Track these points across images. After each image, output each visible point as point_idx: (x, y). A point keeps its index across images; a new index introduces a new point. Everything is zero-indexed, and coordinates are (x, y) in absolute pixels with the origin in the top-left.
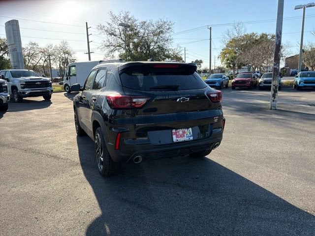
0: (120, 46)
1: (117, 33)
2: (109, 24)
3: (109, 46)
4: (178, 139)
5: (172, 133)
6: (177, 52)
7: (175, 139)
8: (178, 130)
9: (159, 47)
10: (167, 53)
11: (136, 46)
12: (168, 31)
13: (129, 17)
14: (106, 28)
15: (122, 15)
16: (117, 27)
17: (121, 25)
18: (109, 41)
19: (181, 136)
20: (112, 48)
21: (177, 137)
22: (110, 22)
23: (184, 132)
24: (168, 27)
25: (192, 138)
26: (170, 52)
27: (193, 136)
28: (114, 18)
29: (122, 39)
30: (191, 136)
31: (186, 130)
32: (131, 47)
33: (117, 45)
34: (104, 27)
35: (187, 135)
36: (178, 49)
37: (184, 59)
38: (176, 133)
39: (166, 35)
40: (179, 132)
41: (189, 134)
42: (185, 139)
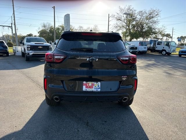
0: (123, 27)
1: (123, 19)
2: (118, 14)
3: (117, 27)
4: (87, 89)
5: (83, 84)
6: (162, 30)
7: (84, 88)
8: (88, 82)
9: (149, 27)
10: (154, 31)
11: (134, 26)
12: (156, 16)
13: (131, 9)
14: (116, 17)
15: (126, 8)
16: (122, 15)
17: (125, 14)
18: (117, 24)
19: (90, 87)
20: (119, 28)
21: (87, 87)
22: (119, 12)
23: (93, 85)
24: (156, 14)
25: (99, 90)
26: (156, 30)
27: (101, 88)
28: (121, 10)
29: (125, 22)
30: (99, 88)
31: (95, 83)
32: (131, 27)
33: (122, 26)
34: (115, 15)
35: (95, 87)
36: (163, 28)
37: (171, 36)
38: (86, 85)
39: (155, 19)
40: (89, 83)
41: (97, 86)
42: (93, 89)
